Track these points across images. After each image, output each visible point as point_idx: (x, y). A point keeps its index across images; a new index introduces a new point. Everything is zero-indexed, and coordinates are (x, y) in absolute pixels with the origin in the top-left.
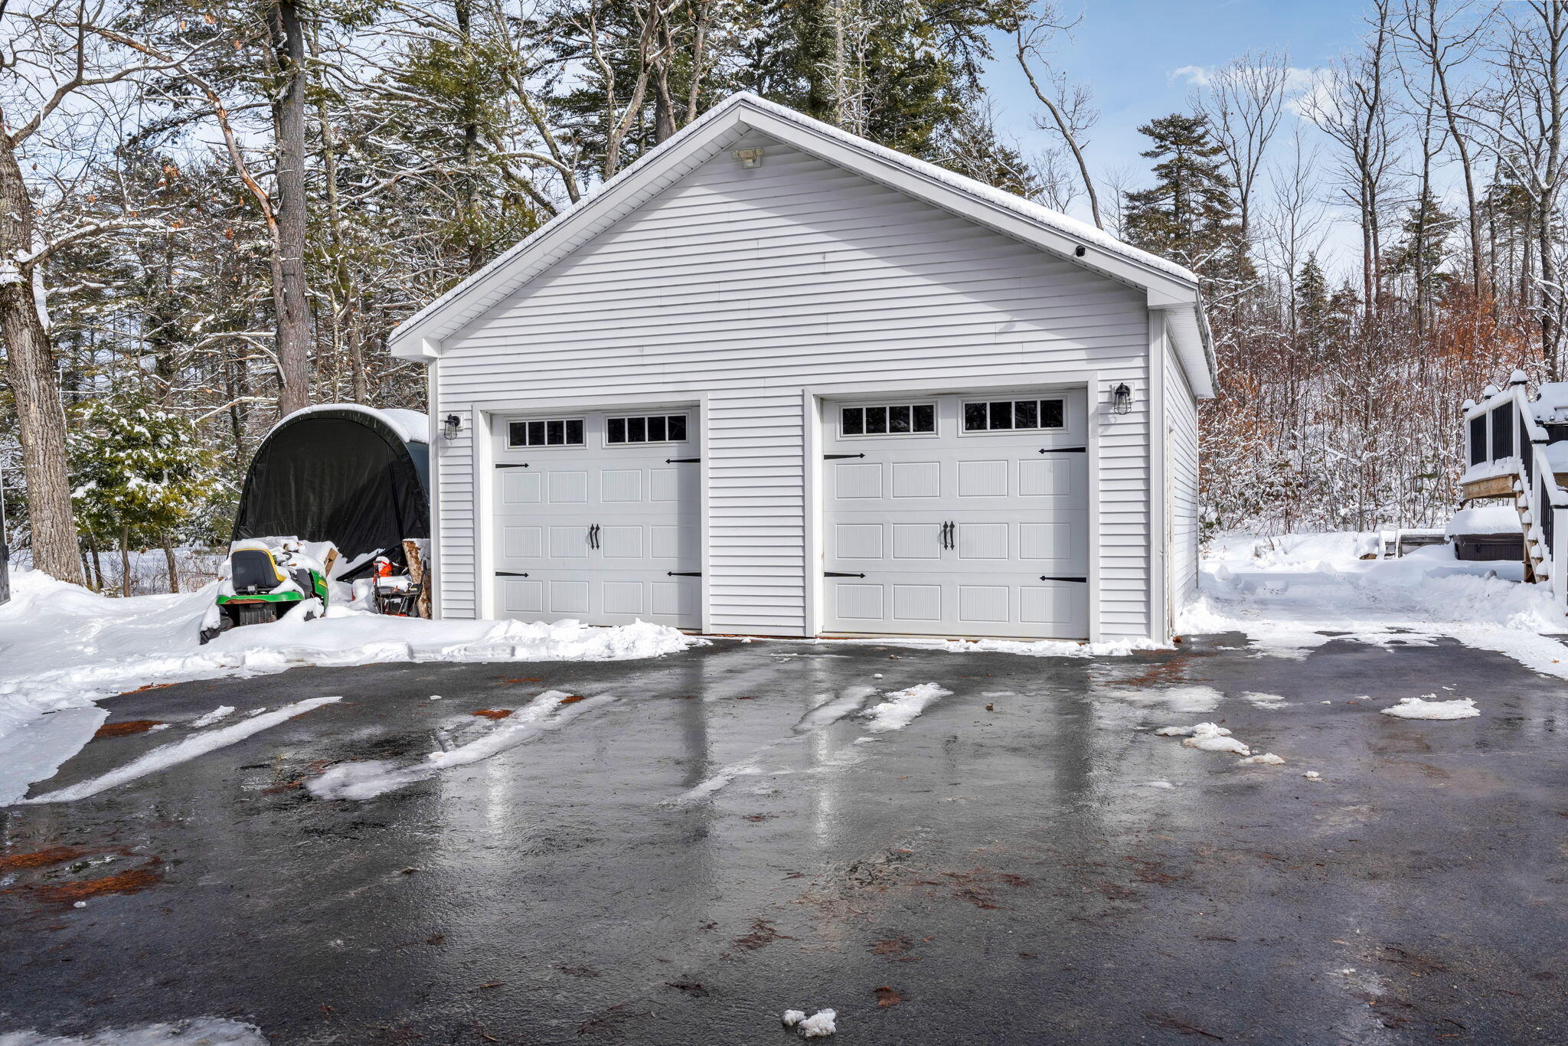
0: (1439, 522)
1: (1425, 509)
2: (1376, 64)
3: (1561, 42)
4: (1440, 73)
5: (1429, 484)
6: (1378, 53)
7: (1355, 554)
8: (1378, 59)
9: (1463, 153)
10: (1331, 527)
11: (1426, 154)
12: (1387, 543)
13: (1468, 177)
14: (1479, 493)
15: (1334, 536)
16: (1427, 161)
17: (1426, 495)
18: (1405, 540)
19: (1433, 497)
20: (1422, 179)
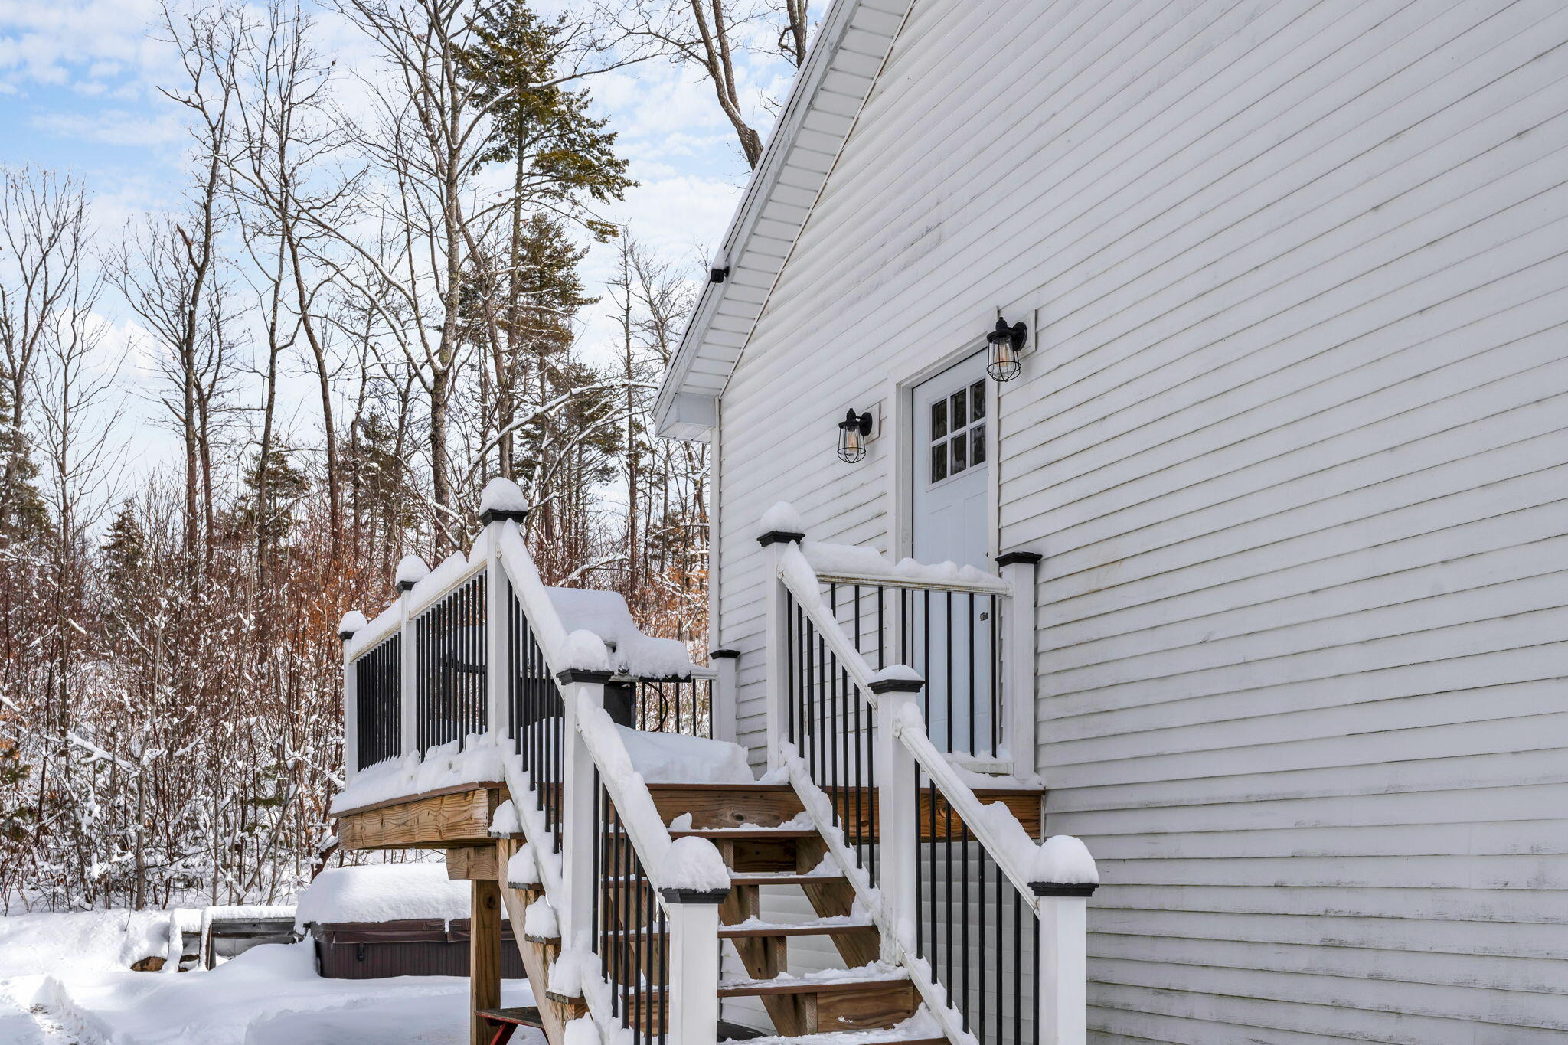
0: (284, 890)
1: (260, 862)
2: (207, 208)
3: (462, 152)
4: (291, 245)
5: (270, 816)
6: (210, 193)
7: (122, 959)
8: (210, 201)
9: (320, 364)
10: (77, 900)
11: (273, 345)
12: (186, 935)
13: (325, 398)
14: (379, 837)
15: (82, 919)
16: (273, 356)
17: (263, 836)
18: (219, 929)
19: (274, 841)
20: (267, 381)
